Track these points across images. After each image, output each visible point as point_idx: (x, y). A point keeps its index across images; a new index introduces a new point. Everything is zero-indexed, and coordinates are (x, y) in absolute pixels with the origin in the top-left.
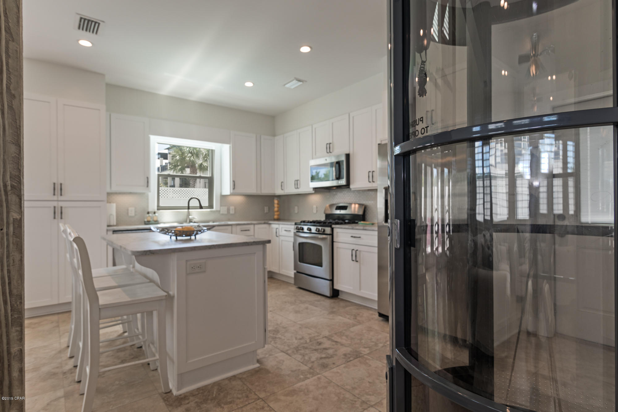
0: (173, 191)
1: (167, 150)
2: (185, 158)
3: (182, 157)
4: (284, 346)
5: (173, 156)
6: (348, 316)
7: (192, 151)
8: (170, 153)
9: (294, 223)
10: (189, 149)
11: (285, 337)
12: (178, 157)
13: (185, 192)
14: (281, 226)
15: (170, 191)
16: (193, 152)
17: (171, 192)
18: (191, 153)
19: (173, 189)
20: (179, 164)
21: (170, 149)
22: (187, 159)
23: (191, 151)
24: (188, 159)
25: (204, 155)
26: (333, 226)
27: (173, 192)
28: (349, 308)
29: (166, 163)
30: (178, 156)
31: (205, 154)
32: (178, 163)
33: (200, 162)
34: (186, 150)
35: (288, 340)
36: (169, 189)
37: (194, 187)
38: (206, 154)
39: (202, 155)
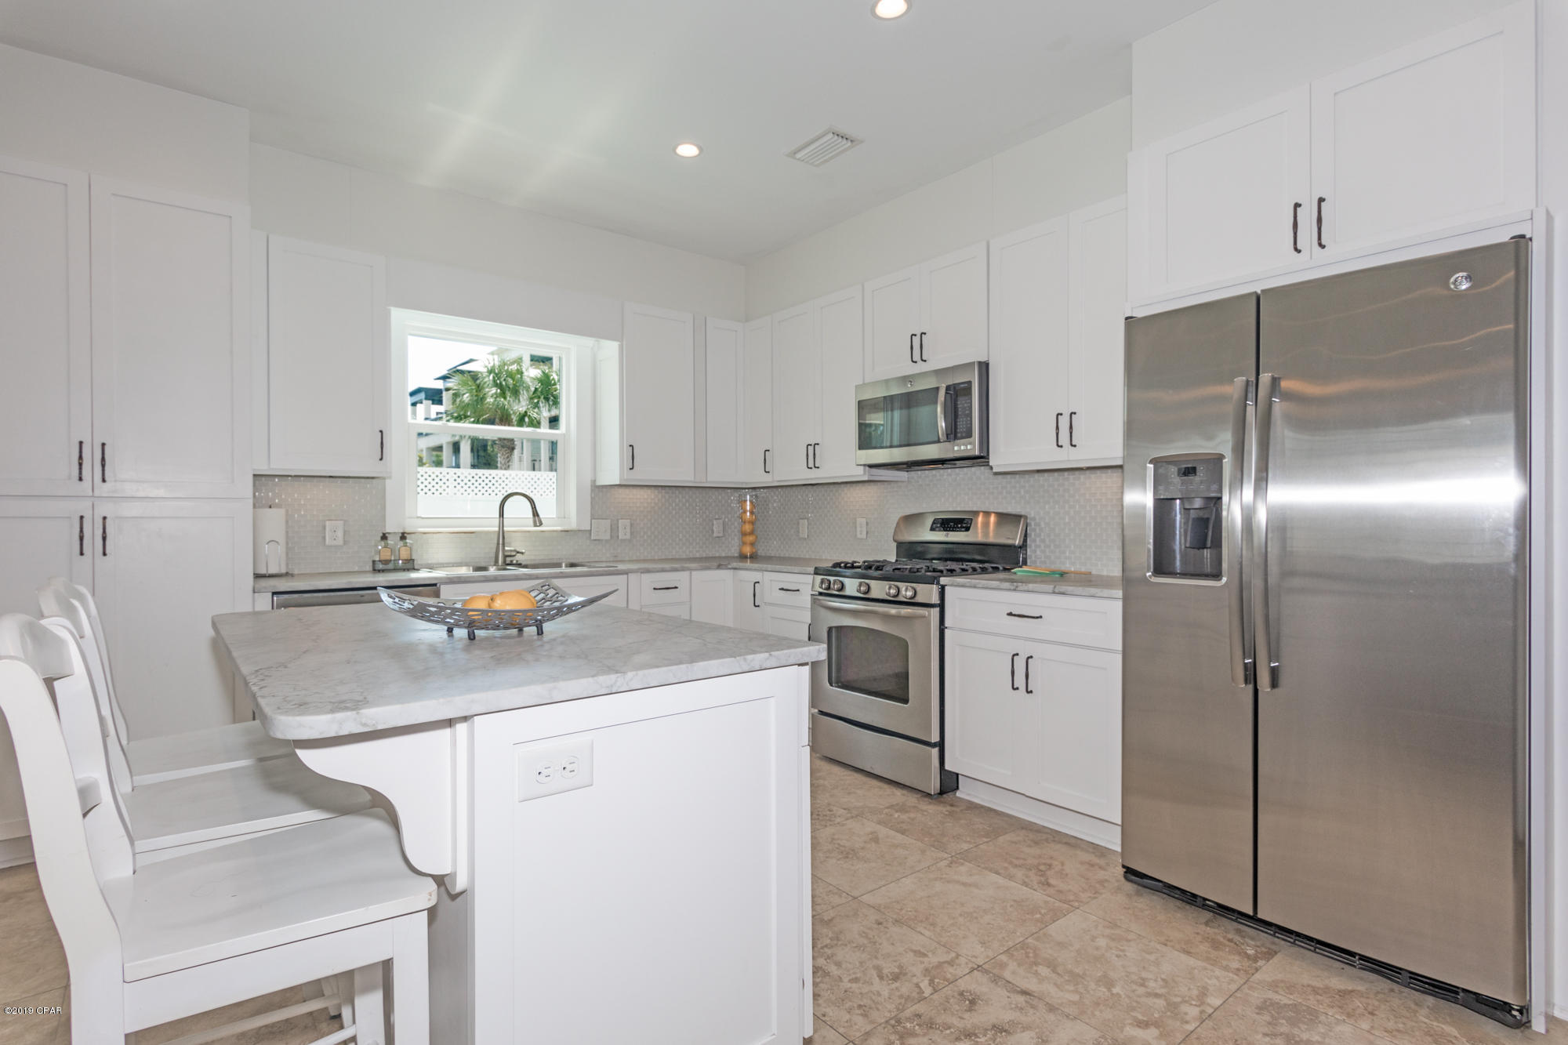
0: (455, 477)
1: (441, 381)
2: (483, 399)
3: (476, 396)
4: (849, 1011)
5: (456, 395)
6: (1019, 874)
7: (501, 383)
8: (447, 390)
9: (812, 570)
10: (494, 377)
11: (838, 964)
12: (466, 398)
13: (487, 481)
14: (768, 576)
15: (448, 477)
16: (504, 383)
17: (451, 480)
18: (500, 386)
19: (455, 474)
20: (469, 414)
21: (449, 378)
22: (488, 400)
23: (498, 382)
24: (490, 400)
25: (532, 393)
26: (943, 580)
27: (455, 480)
28: (1008, 837)
29: (437, 413)
30: (467, 395)
31: (533, 389)
32: (466, 412)
33: (522, 410)
34: (487, 379)
35: (856, 980)
36: (444, 473)
37: (508, 468)
38: (536, 389)
39: (528, 391)
